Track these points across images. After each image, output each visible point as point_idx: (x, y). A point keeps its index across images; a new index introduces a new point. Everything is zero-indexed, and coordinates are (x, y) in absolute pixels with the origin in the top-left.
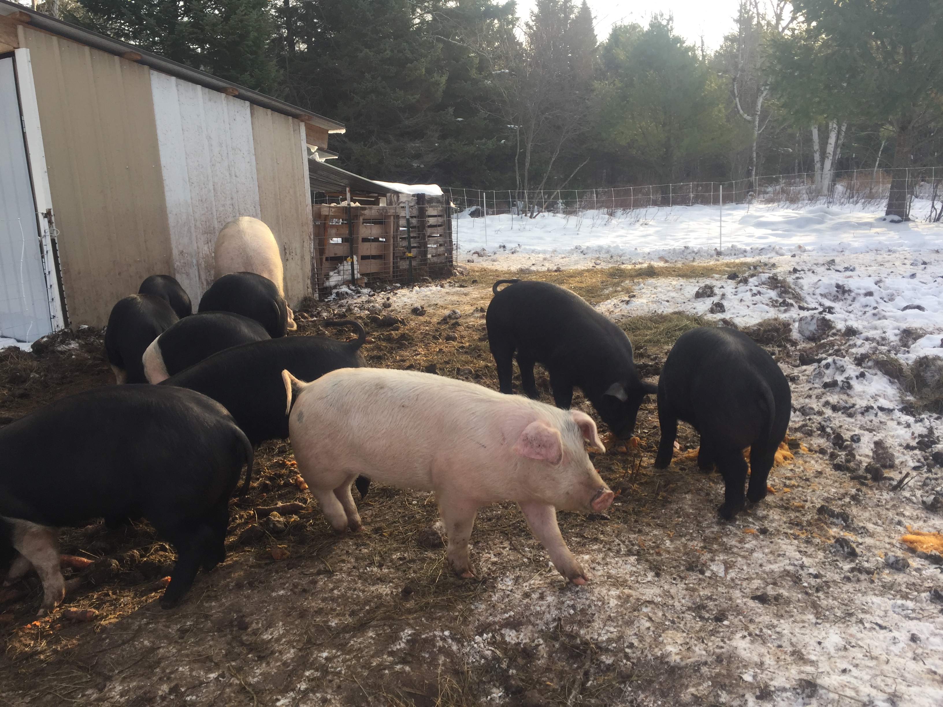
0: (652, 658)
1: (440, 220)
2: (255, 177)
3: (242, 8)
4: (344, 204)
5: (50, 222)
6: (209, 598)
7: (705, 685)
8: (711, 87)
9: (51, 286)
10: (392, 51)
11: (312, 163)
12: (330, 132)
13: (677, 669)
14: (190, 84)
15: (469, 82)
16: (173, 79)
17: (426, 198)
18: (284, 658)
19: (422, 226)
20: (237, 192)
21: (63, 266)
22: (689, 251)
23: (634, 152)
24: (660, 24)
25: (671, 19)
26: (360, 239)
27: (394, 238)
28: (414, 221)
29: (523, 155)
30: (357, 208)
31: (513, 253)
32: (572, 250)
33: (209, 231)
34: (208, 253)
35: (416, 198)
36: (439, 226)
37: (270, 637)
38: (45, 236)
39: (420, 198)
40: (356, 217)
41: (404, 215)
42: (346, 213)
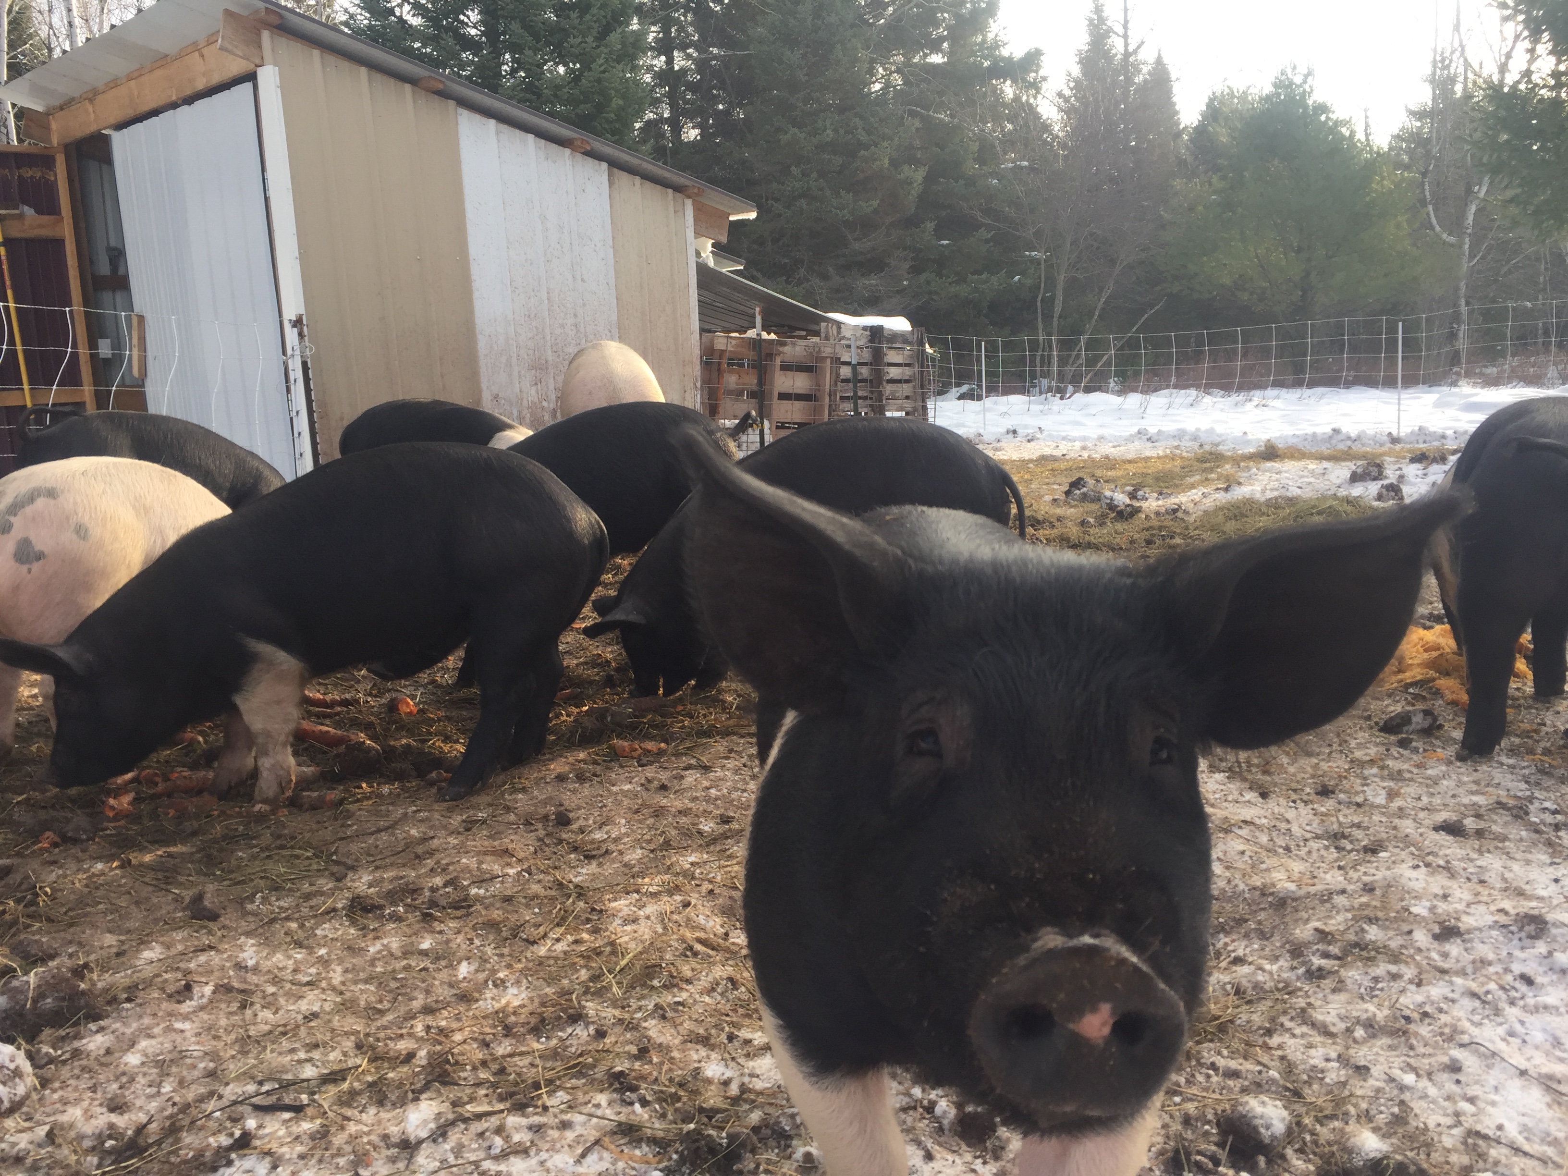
0: (1246, 889)
1: (907, 372)
2: (612, 282)
3: (601, 61)
4: (751, 333)
5: (301, 335)
6: (514, 791)
7: (1340, 918)
8: (1383, 186)
9: (299, 434)
10: (835, 130)
11: (702, 269)
12: (733, 218)
13: (1289, 901)
14: (517, 131)
15: (961, 182)
16: (492, 122)
17: (886, 333)
18: (626, 858)
19: (877, 380)
20: (584, 305)
21: (318, 407)
22: (1340, 437)
23: (1245, 296)
24: (1291, 83)
25: (1309, 74)
26: (776, 395)
27: (830, 395)
28: (864, 371)
29: (1049, 303)
30: (772, 341)
31: (1029, 441)
32: (1131, 435)
33: (539, 367)
34: (536, 400)
35: (868, 333)
36: (907, 381)
37: (606, 836)
38: (293, 356)
39: (876, 332)
40: (770, 356)
41: (848, 360)
42: (754, 349)
